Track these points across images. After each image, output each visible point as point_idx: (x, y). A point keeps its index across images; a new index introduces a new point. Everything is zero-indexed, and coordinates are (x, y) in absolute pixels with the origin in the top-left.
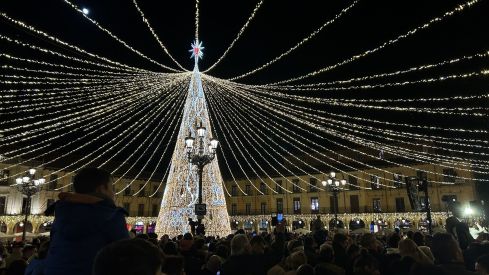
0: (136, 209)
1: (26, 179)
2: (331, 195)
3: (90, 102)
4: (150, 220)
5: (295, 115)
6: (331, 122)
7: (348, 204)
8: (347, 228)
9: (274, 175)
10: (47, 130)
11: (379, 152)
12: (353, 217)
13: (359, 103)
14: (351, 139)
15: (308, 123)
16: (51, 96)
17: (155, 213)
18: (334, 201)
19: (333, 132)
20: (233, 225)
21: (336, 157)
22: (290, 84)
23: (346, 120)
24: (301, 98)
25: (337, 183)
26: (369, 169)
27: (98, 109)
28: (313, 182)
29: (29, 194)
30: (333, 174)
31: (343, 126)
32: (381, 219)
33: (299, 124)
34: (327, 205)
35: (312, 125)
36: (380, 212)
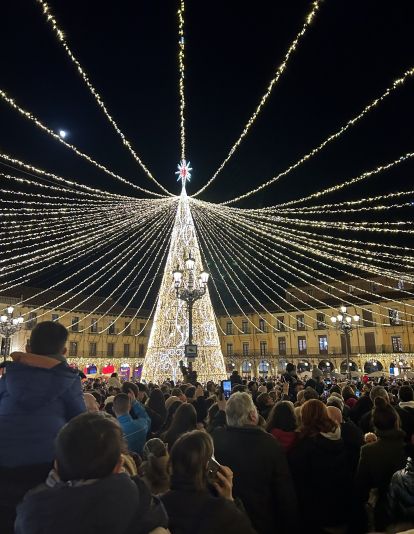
0: (122, 349)
1: (4, 319)
2: (341, 332)
3: (69, 233)
4: (137, 362)
5: (297, 242)
6: (339, 249)
7: (363, 343)
8: (361, 372)
9: (274, 310)
10: (24, 265)
11: (398, 282)
12: (369, 358)
13: (371, 226)
14: (364, 267)
15: (312, 250)
16: (28, 228)
17: (142, 353)
18: (345, 340)
19: (342, 260)
20: (229, 368)
21: (346, 289)
22: (291, 206)
23: (358, 246)
24: (303, 223)
25: (349, 320)
26: (386, 302)
27: (78, 241)
28: (320, 317)
29: (8, 335)
30: (343, 309)
31: (354, 253)
32: (402, 361)
33: (301, 251)
34: (338, 344)
35: (318, 253)
36: (401, 352)
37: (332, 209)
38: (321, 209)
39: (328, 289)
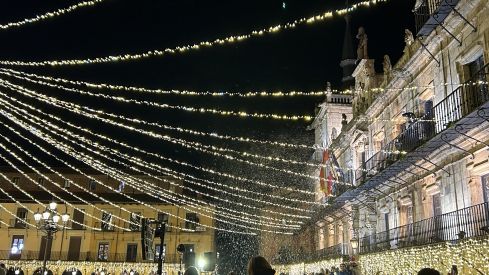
2: (44, 233)
5: (14, 114)
6: (65, 134)
7: (66, 249)
11: (120, 183)
13: (106, 117)
14: (88, 160)
15: (32, 130)
18: (46, 243)
19: (65, 149)
21: (62, 182)
23: (87, 136)
24: (28, 93)
25: (56, 219)
26: (103, 203)
28: (22, 213)
30: (53, 206)
31: (80, 142)
32: (104, 271)
33: (18, 128)
34: (36, 248)
35: (38, 134)
36: (106, 261)
37: (66, 85)
38: (53, 82)
39: (41, 180)
